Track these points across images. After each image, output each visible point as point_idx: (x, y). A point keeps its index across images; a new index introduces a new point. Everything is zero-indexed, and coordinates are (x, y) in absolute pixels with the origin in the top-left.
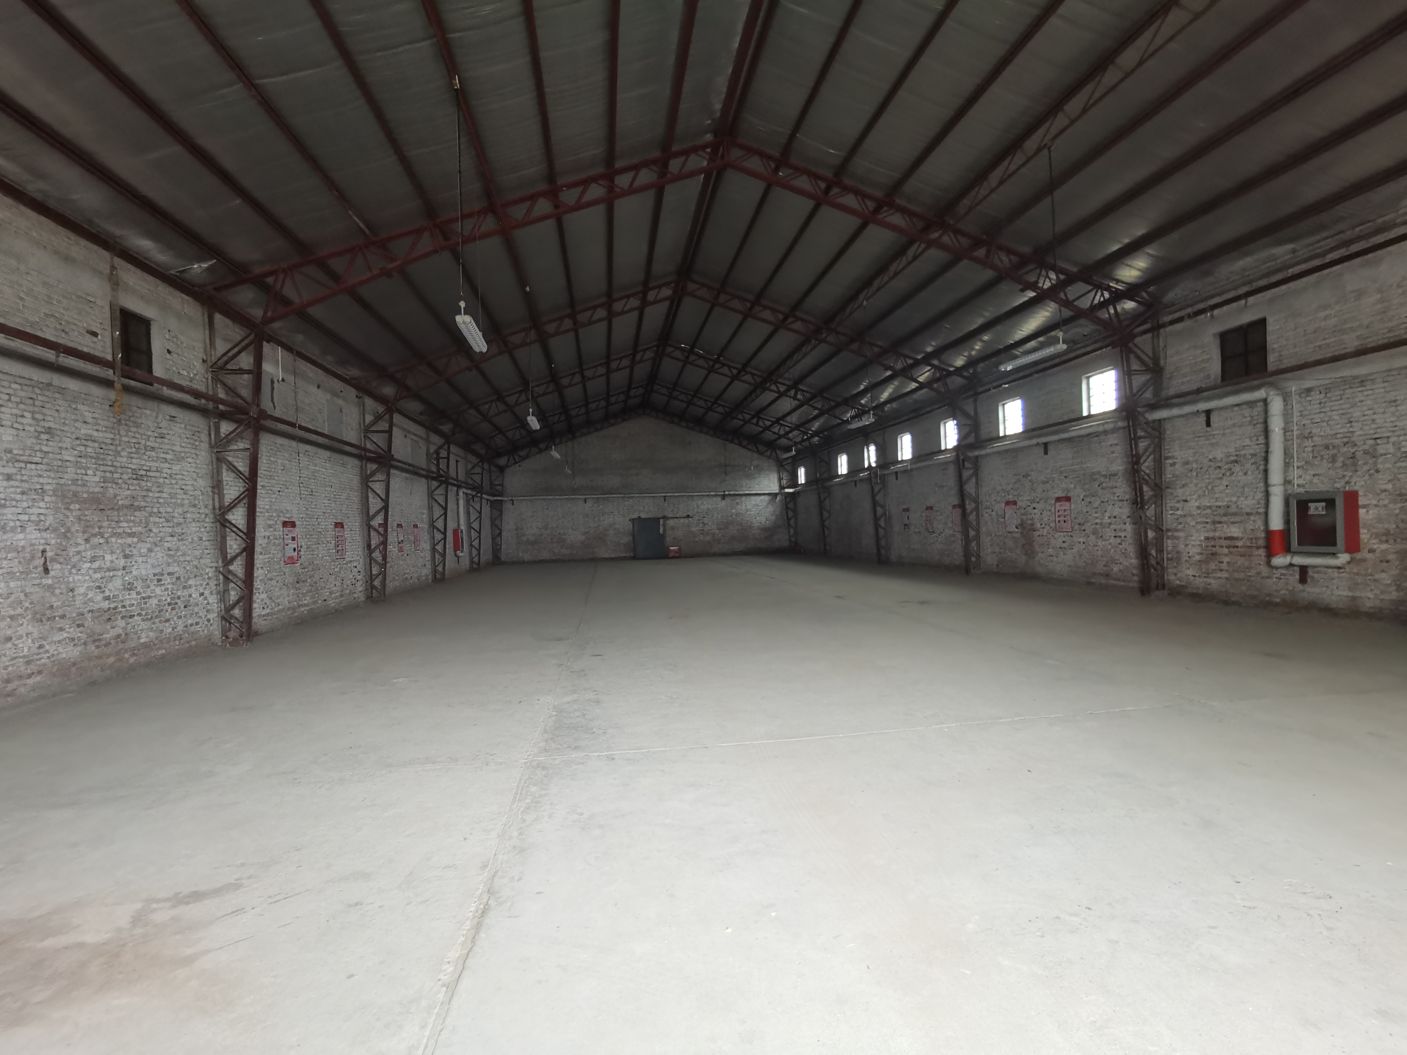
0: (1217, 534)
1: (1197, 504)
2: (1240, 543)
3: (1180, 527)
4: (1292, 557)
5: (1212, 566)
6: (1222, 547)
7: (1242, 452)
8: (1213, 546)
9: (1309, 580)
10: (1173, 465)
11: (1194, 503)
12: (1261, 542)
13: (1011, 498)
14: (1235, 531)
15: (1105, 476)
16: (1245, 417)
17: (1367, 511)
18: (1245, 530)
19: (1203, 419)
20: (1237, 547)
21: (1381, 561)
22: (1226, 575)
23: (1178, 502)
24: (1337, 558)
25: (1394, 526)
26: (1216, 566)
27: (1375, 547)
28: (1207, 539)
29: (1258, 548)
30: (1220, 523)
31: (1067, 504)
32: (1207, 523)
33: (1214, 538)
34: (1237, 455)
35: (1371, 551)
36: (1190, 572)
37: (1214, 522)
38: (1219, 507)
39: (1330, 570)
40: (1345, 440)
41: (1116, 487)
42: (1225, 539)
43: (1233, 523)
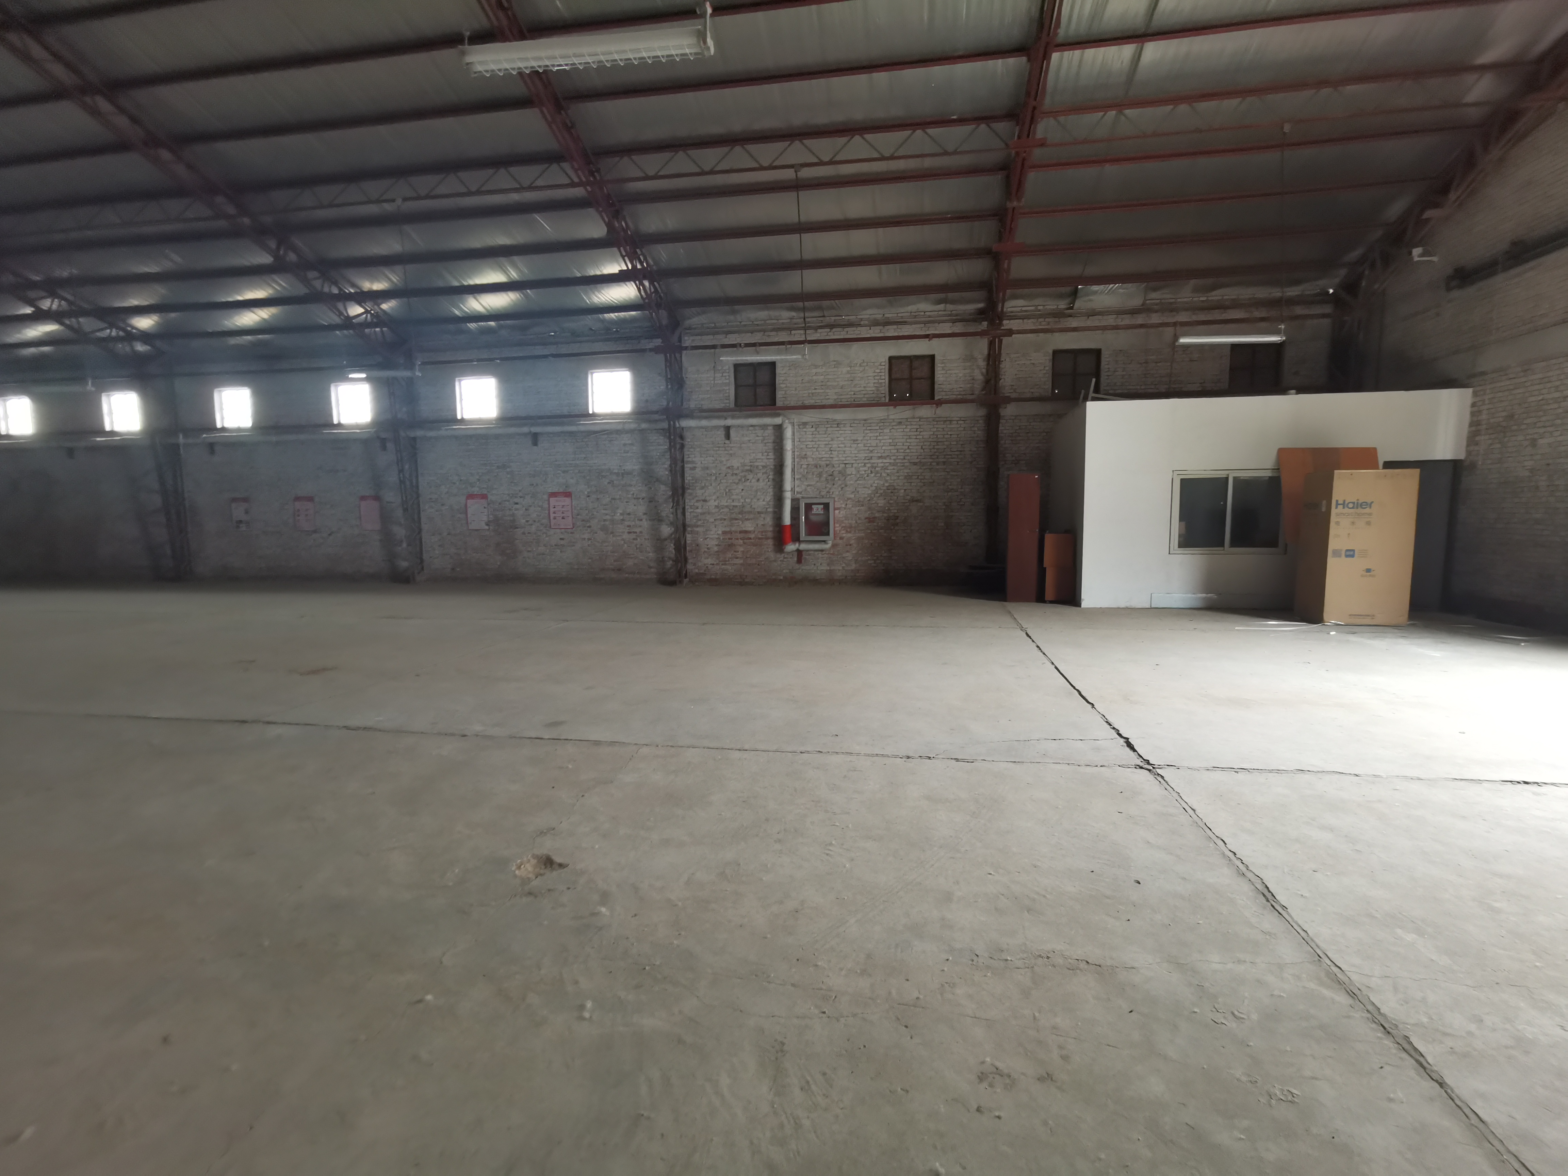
0: (733, 529)
1: (716, 504)
2: (752, 536)
3: (699, 523)
4: (799, 545)
5: (729, 555)
6: (737, 539)
7: (756, 464)
8: (729, 539)
9: (803, 561)
10: (694, 468)
11: (712, 503)
12: (770, 535)
13: (476, 490)
14: (749, 526)
15: (617, 474)
16: (758, 436)
17: (839, 512)
18: (757, 525)
19: (721, 433)
20: (750, 538)
21: (846, 545)
22: (741, 561)
23: (698, 501)
24: (827, 544)
25: (855, 522)
26: (732, 555)
27: (844, 535)
28: (724, 533)
29: (767, 539)
30: (736, 519)
31: (568, 500)
32: (725, 519)
33: (731, 532)
34: (751, 466)
35: (841, 538)
36: (709, 561)
37: (732, 519)
38: (736, 506)
39: (816, 553)
40: (828, 462)
41: (631, 485)
42: (741, 532)
43: (747, 519)
